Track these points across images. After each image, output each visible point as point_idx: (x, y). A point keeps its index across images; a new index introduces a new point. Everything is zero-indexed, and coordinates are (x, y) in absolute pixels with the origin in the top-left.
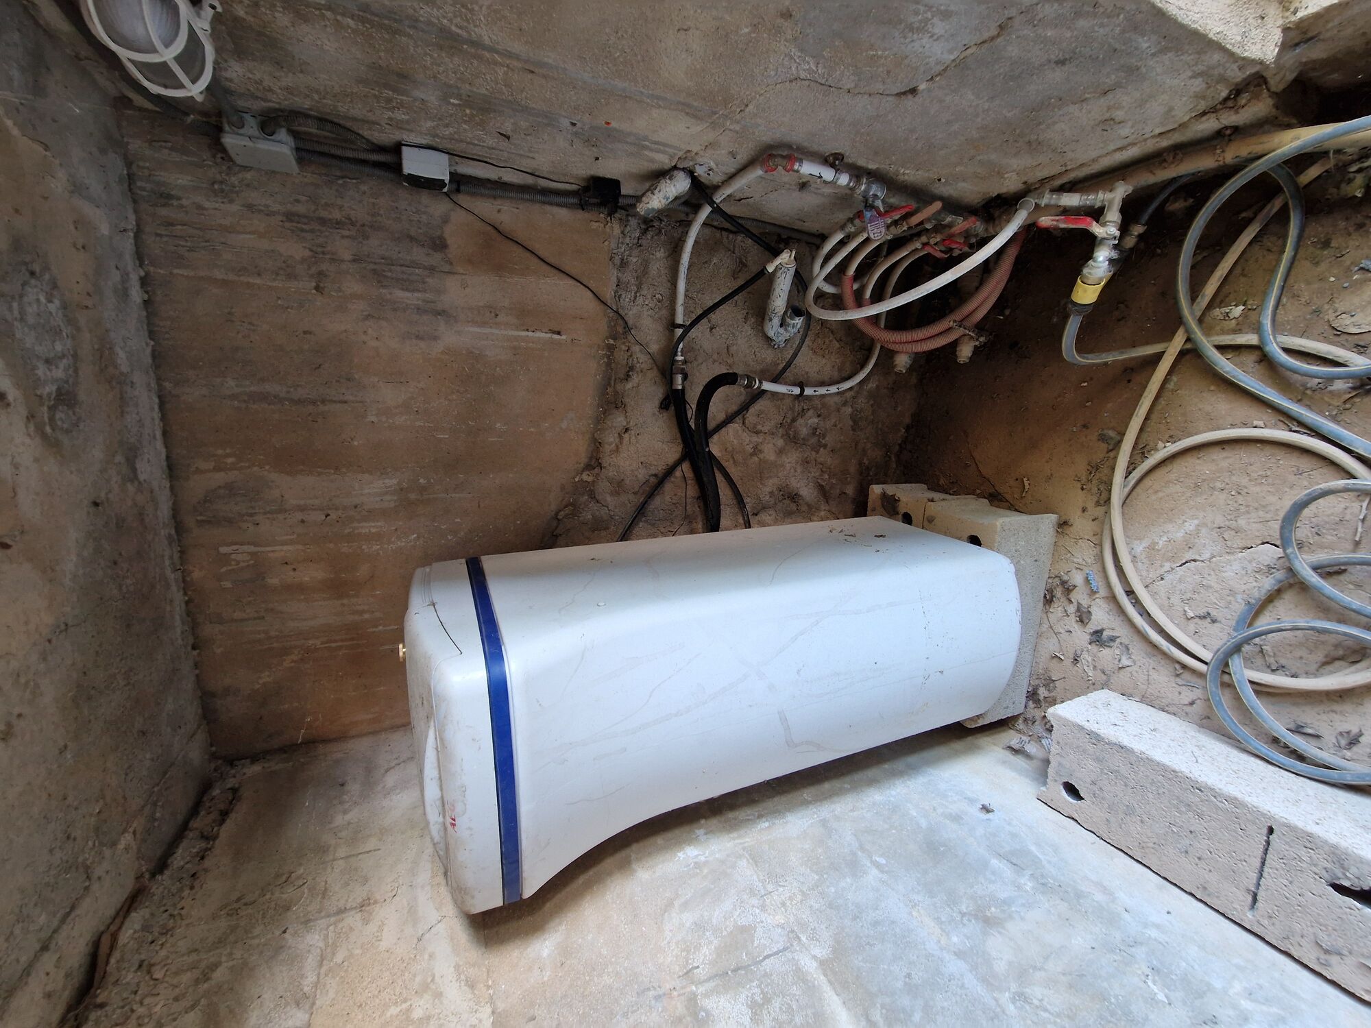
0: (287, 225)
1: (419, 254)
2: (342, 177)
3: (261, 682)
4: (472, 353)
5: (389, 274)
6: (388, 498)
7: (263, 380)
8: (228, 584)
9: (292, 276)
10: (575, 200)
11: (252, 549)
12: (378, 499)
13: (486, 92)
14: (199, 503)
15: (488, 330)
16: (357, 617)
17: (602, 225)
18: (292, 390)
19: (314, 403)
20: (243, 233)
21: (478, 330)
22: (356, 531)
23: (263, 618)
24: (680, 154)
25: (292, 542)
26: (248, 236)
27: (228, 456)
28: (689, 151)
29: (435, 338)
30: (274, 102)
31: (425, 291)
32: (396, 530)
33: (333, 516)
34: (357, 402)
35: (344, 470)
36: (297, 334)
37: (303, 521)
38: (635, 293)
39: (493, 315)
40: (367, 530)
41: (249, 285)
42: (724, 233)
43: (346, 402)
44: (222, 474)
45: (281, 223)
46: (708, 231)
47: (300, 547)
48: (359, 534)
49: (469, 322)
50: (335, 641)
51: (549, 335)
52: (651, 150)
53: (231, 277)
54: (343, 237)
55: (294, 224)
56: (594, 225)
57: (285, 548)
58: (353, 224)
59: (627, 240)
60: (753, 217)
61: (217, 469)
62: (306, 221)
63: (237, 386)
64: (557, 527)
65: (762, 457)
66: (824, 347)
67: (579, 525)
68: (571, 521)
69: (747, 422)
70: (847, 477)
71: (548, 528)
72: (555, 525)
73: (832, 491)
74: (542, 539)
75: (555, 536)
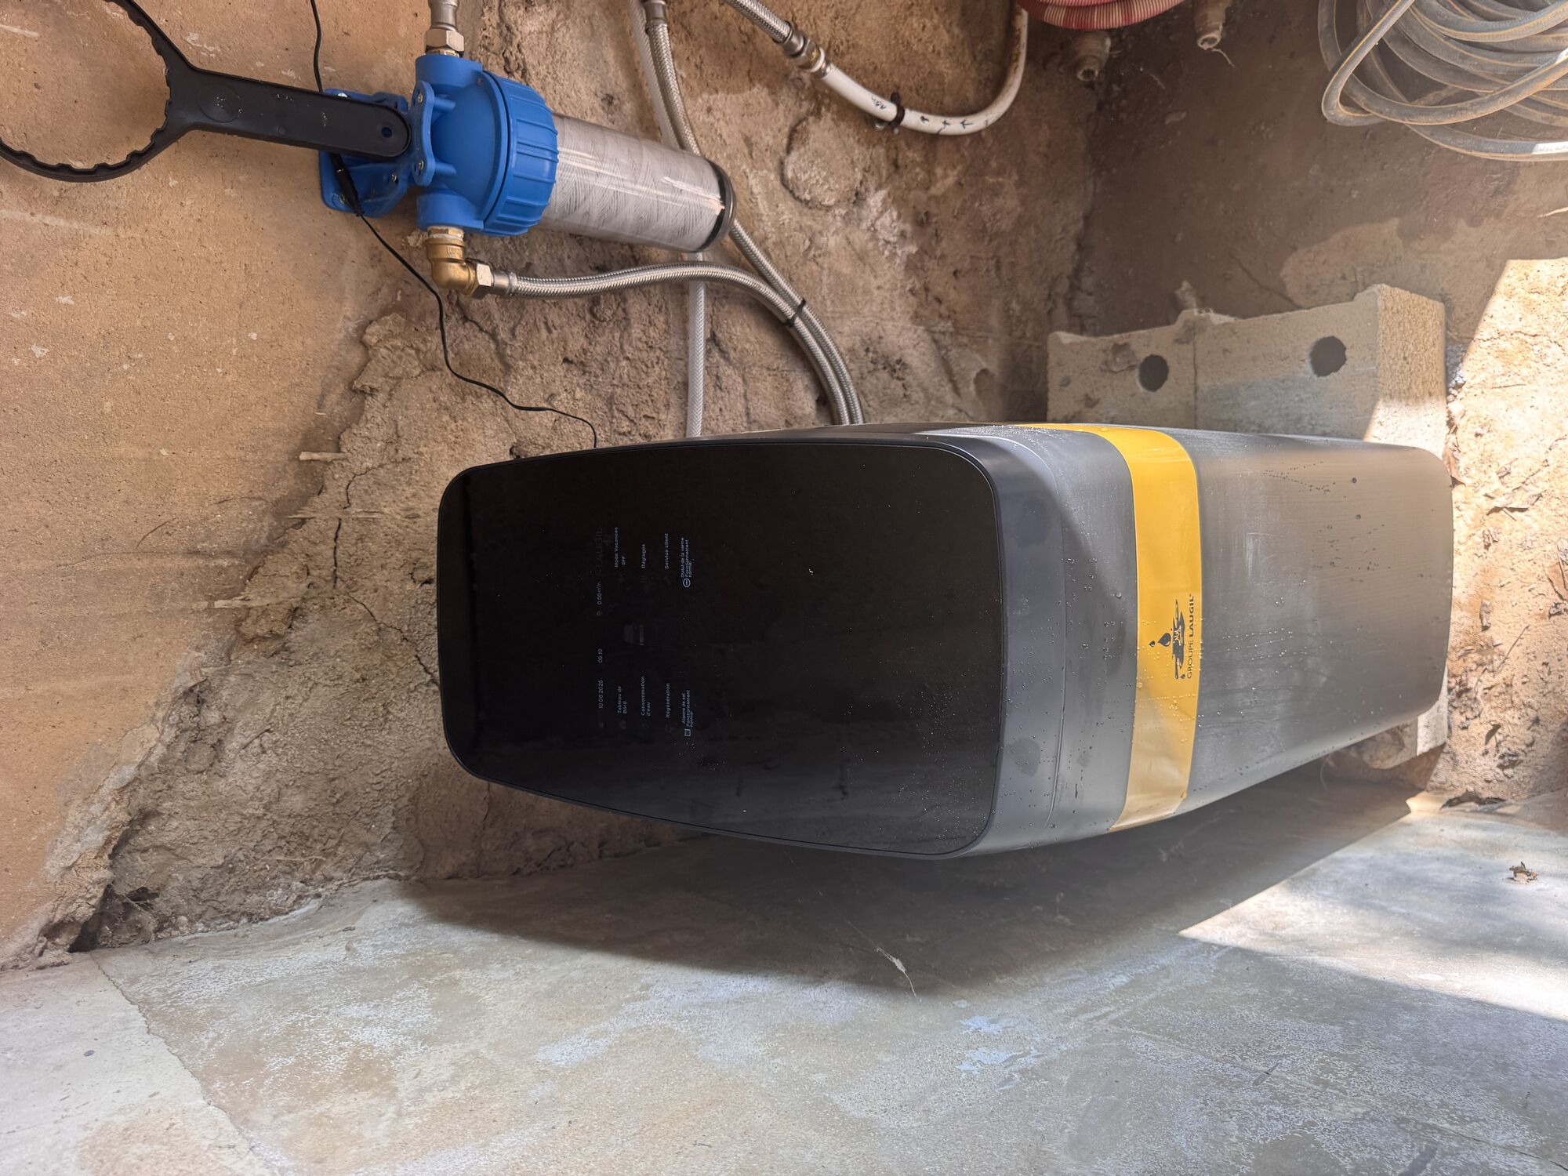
64: (362, 369)
65: (825, 266)
66: (925, 36)
67: (423, 371)
68: (400, 357)
69: (790, 174)
70: (987, 337)
71: (338, 369)
72: (357, 360)
73: (963, 365)
74: (323, 396)
75: (360, 394)
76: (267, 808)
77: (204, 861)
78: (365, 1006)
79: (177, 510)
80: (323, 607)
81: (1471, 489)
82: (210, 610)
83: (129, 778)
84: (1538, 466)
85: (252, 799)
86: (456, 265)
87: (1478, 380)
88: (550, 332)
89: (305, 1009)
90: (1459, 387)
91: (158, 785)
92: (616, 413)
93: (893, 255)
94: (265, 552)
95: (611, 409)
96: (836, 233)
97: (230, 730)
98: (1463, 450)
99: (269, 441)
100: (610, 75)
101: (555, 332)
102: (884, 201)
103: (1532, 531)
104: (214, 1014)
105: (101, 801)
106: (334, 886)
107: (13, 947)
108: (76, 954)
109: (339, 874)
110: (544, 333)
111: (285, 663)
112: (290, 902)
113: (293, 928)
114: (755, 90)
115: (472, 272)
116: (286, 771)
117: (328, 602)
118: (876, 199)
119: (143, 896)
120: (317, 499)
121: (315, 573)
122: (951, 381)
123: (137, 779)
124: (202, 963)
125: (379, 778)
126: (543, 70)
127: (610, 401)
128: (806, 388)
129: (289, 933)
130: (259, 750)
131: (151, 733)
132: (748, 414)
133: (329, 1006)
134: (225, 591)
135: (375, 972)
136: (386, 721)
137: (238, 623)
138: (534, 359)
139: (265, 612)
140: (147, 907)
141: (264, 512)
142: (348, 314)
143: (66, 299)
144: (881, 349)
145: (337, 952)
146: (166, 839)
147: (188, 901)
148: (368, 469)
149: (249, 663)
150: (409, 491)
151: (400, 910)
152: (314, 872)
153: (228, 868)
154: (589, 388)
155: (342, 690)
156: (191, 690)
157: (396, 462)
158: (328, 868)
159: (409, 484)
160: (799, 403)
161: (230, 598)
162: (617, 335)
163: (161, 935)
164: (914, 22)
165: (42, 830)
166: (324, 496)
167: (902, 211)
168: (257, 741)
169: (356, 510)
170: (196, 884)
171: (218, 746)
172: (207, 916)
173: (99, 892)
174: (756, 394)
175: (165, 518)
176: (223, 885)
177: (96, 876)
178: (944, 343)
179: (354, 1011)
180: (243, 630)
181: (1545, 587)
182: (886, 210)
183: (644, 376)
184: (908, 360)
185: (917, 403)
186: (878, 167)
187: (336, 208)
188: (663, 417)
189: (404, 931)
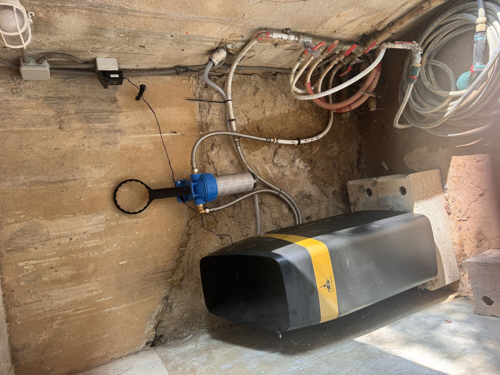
0: (45, 102)
1: (105, 106)
2: (69, 78)
3: (41, 339)
4: (135, 147)
5: (92, 117)
6: (100, 226)
7: (37, 175)
8: (23, 284)
9: (48, 124)
10: (174, 71)
11: (35, 262)
12: (96, 227)
13: (136, 29)
14: (8, 240)
15: (141, 136)
16: (90, 294)
17: (187, 81)
18: (50, 177)
19: (61, 182)
20: (26, 109)
21: (137, 136)
22: (86, 246)
23: (41, 300)
24: (219, 41)
25: (54, 256)
26: (28, 110)
27: (21, 214)
28: (223, 39)
29: (116, 143)
30: (44, 50)
31: (109, 122)
32: (106, 243)
33: (74, 239)
34: (82, 179)
35: (78, 214)
36: (52, 150)
37: (59, 244)
38: (209, 109)
39: (143, 128)
40: (92, 245)
41: (30, 131)
42: (245, 76)
43: (76, 180)
44: (19, 224)
45: (42, 102)
46: (237, 76)
47: (58, 258)
48: (88, 247)
49: (131, 133)
50: (79, 310)
51: (171, 134)
52: (207, 42)
53: (22, 129)
54: (70, 104)
55: (48, 101)
56: (184, 82)
57: (51, 259)
58: (74, 97)
59: (200, 86)
60: (257, 65)
61: (16, 222)
62: (53, 99)
63: (25, 179)
64: (189, 230)
65: (287, 179)
66: (305, 120)
67: (201, 227)
68: (196, 226)
69: (275, 162)
70: (334, 182)
71: (184, 231)
72: (188, 229)
73: (328, 191)
74: (182, 237)
75: (189, 235)
76: (181, 317)
77: (171, 329)
78: (196, 358)
79: (159, 265)
80: (187, 277)
81: (454, 215)
82: (167, 282)
83: (157, 315)
84: (467, 210)
85: (178, 316)
86: (202, 211)
87: (450, 188)
88: (225, 212)
89: (186, 359)
90: (446, 189)
91: (162, 316)
92: (241, 225)
93: (304, 171)
94: (175, 269)
95: (240, 224)
96: (289, 171)
97: (173, 304)
98: (450, 205)
99: (174, 248)
100: (231, 156)
101: (226, 212)
102: (299, 161)
103: (469, 226)
104: (172, 360)
105: (152, 320)
106: (195, 331)
107: (141, 347)
108: (152, 347)
109: (196, 328)
110: (224, 213)
111: (181, 289)
112: (187, 335)
113: (187, 341)
114: (264, 147)
115: (205, 211)
116: (184, 310)
117: (188, 276)
118: (297, 161)
119: (161, 336)
120: (183, 257)
121: (185, 271)
122: (325, 195)
123: (158, 315)
124: (171, 349)
125: (201, 309)
126: (217, 161)
127: (239, 222)
128: (285, 207)
129: (187, 342)
130: (178, 306)
131: (159, 306)
132: (272, 217)
133: (190, 358)
134: (169, 278)
135: (199, 350)
136: (201, 297)
137: (172, 283)
138: (222, 219)
139: (176, 280)
140: (162, 338)
141: (174, 262)
142: (185, 221)
143: (137, 233)
144: (304, 193)
145: (194, 346)
146: (164, 325)
147: (169, 336)
148: (192, 249)
149: (175, 290)
150: (200, 251)
151: (207, 336)
152: (191, 329)
153: (175, 329)
154: (235, 221)
155: (192, 292)
156: (165, 297)
157: (197, 246)
158: (194, 328)
159: (200, 250)
160: (284, 211)
161: (170, 279)
162: (239, 208)
163: (165, 343)
164: (302, 117)
165: (144, 326)
166: (185, 256)
167: (305, 161)
168: (178, 305)
169: (191, 257)
170: (170, 333)
171: (171, 307)
172: (173, 339)
173: (154, 336)
174: (273, 212)
175: (157, 267)
176: (175, 333)
177: (153, 333)
178: (321, 187)
179: (194, 359)
180: (173, 284)
181: (474, 240)
182: (300, 162)
183: (246, 215)
184: (312, 194)
185: (316, 203)
186: (297, 153)
187: (180, 202)
188: (251, 223)
189: (206, 341)
